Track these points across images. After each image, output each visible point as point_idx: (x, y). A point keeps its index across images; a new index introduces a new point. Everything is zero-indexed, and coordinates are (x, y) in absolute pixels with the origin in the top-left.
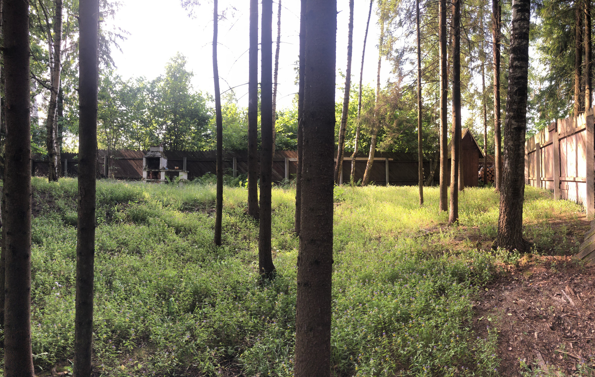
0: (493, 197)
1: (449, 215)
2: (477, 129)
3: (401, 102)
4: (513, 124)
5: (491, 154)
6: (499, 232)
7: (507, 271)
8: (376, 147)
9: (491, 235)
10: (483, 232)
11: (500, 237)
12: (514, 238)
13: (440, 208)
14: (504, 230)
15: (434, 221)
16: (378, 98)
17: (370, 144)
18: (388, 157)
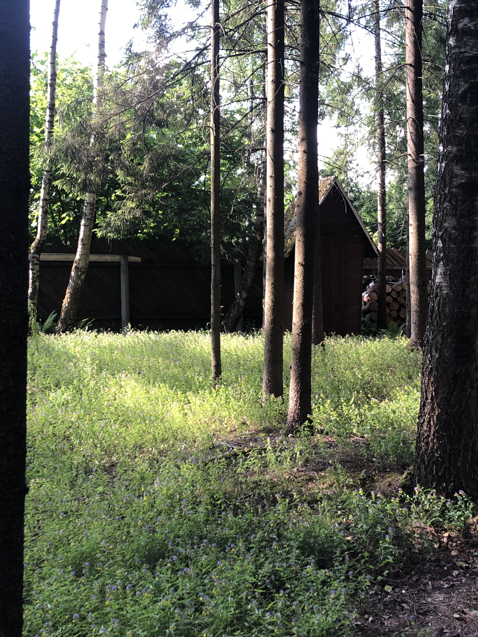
0: (403, 362)
1: (287, 407)
2: (360, 179)
3: (162, 106)
4: (456, 176)
5: (396, 247)
6: (418, 448)
7: (439, 547)
8: (96, 226)
9: (399, 457)
10: (378, 451)
11: (423, 461)
12: (459, 464)
13: (264, 388)
14: (433, 443)
15: (248, 423)
16: (102, 95)
17: (81, 218)
18: (125, 254)
